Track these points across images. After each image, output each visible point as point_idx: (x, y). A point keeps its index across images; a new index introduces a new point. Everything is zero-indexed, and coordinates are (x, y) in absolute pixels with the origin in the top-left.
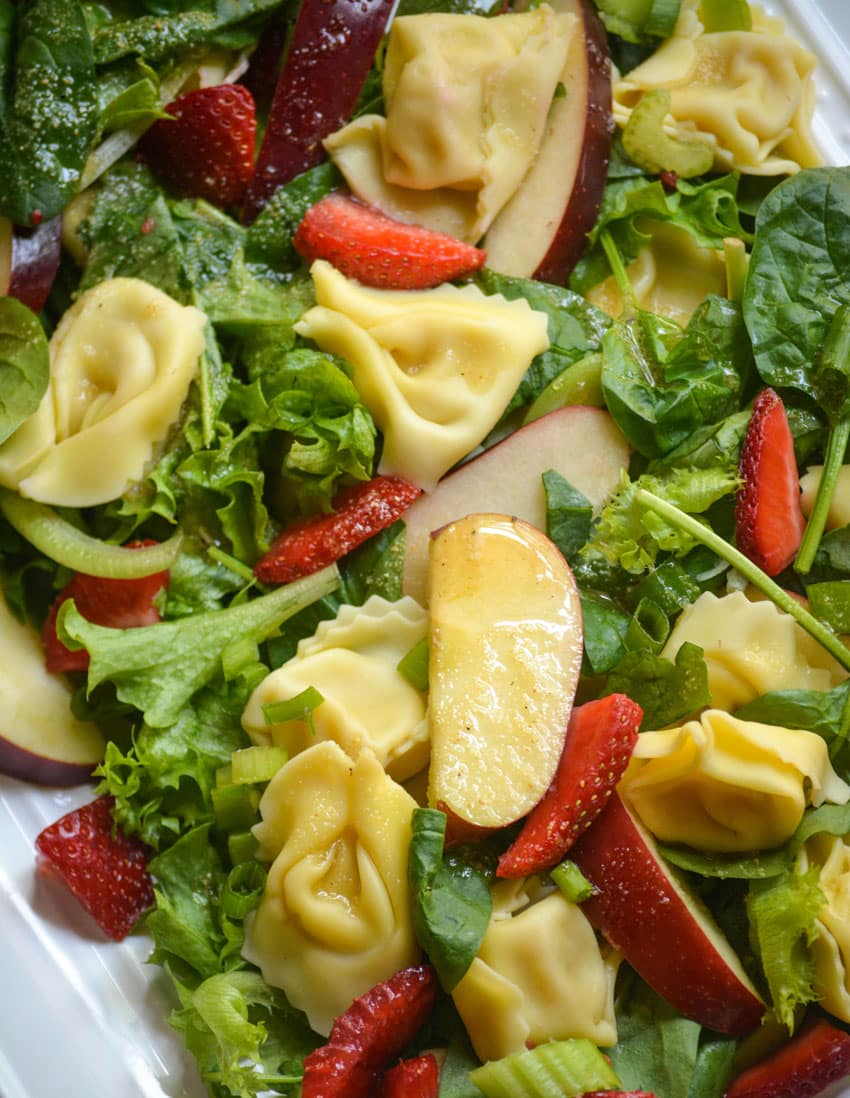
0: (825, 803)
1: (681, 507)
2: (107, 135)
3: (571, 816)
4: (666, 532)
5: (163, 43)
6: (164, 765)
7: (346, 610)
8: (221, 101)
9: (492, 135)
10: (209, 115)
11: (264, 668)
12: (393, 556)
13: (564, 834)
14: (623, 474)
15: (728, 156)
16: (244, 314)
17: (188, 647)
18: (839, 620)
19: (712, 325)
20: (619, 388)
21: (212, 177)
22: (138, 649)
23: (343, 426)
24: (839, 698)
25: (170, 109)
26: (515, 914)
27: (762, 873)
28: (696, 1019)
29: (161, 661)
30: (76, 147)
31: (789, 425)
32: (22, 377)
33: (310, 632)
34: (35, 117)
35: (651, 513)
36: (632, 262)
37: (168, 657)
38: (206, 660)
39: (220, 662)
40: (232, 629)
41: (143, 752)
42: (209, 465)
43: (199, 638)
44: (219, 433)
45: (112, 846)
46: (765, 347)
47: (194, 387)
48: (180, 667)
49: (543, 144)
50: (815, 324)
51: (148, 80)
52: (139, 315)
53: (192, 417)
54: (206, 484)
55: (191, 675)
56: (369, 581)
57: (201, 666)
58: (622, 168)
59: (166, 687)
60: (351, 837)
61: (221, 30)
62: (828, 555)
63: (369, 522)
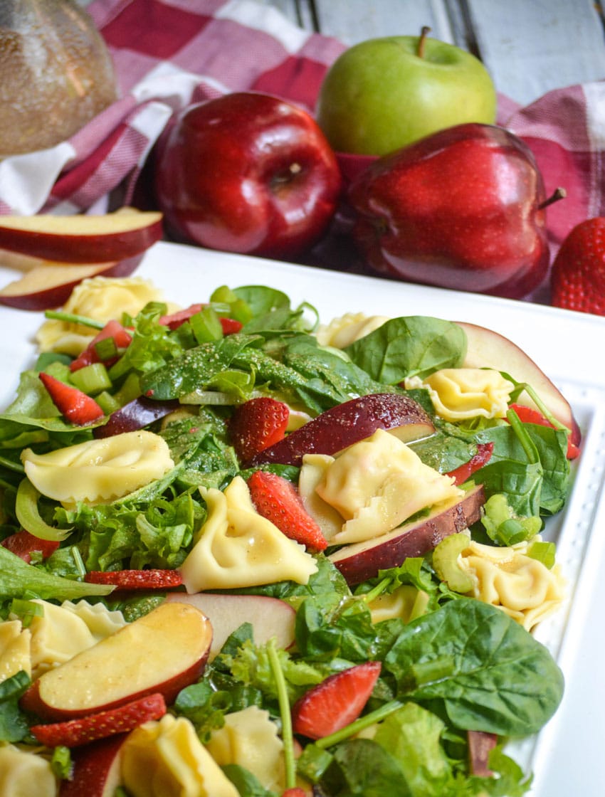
2: (213, 389)
3: (85, 726)
4: (265, 671)
5: (270, 371)
7: (101, 606)
8: (273, 407)
9: (376, 501)
10: (263, 410)
12: (146, 604)
13: (75, 732)
15: (477, 592)
17: (23, 575)
19: (387, 629)
20: (310, 607)
21: (244, 439)
29: (5, 571)
30: (195, 381)
33: (76, 602)
34: (189, 358)
37: (10, 572)
38: (23, 584)
40: (49, 582)
42: (109, 515)
46: (397, 650)
48: (11, 580)
49: (399, 526)
50: (429, 657)
51: (249, 376)
52: (149, 449)
55: (11, 585)
57: (20, 586)
61: (305, 389)
62: (336, 750)
63: (147, 579)
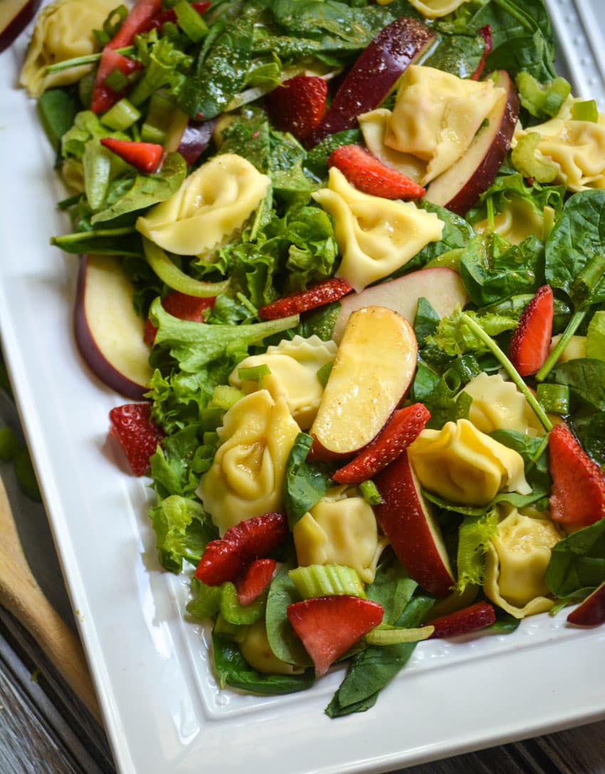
0: (514, 492)
1: (485, 330)
2: (248, 87)
3: (378, 457)
4: (472, 338)
5: (289, 49)
6: (183, 391)
7: (298, 338)
8: (311, 84)
9: (444, 133)
10: (302, 90)
11: (247, 355)
12: (331, 319)
13: (372, 465)
14: (459, 306)
15: (564, 177)
16: (291, 186)
17: (213, 338)
18: (549, 404)
19: (529, 250)
20: (469, 264)
21: (296, 121)
22: (187, 331)
23: (321, 245)
24: (538, 443)
25: (285, 83)
26: (337, 501)
27: (470, 513)
28: (417, 581)
29: (197, 340)
30: (231, 88)
31: (553, 307)
32: (168, 186)
33: (276, 344)
34: (214, 68)
35: (466, 326)
36: (499, 213)
37: (201, 340)
38: (220, 346)
39: (226, 348)
40: (238, 334)
41: (174, 380)
42: (249, 251)
43: (219, 335)
44: (258, 235)
45: (147, 427)
46: (551, 267)
47: (253, 214)
48: (206, 346)
49: (470, 146)
50: (581, 261)
51: (276, 64)
52: (238, 173)
53: (248, 228)
54: (245, 261)
55: (210, 351)
56: (315, 329)
57: (216, 349)
58: (508, 170)
59: (196, 354)
60: (264, 442)
61: (322, 52)
62: (555, 375)
63: (321, 297)
